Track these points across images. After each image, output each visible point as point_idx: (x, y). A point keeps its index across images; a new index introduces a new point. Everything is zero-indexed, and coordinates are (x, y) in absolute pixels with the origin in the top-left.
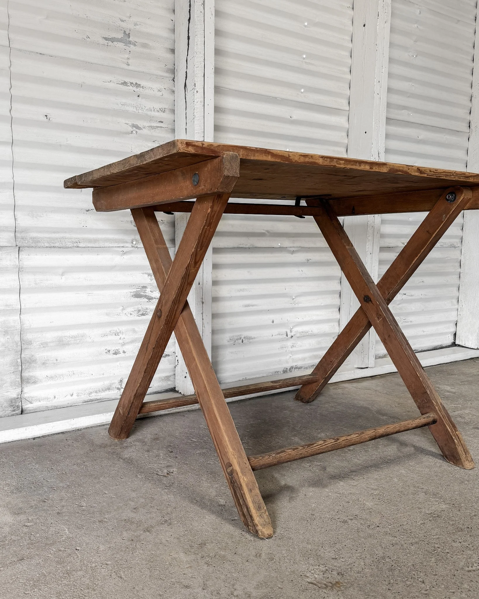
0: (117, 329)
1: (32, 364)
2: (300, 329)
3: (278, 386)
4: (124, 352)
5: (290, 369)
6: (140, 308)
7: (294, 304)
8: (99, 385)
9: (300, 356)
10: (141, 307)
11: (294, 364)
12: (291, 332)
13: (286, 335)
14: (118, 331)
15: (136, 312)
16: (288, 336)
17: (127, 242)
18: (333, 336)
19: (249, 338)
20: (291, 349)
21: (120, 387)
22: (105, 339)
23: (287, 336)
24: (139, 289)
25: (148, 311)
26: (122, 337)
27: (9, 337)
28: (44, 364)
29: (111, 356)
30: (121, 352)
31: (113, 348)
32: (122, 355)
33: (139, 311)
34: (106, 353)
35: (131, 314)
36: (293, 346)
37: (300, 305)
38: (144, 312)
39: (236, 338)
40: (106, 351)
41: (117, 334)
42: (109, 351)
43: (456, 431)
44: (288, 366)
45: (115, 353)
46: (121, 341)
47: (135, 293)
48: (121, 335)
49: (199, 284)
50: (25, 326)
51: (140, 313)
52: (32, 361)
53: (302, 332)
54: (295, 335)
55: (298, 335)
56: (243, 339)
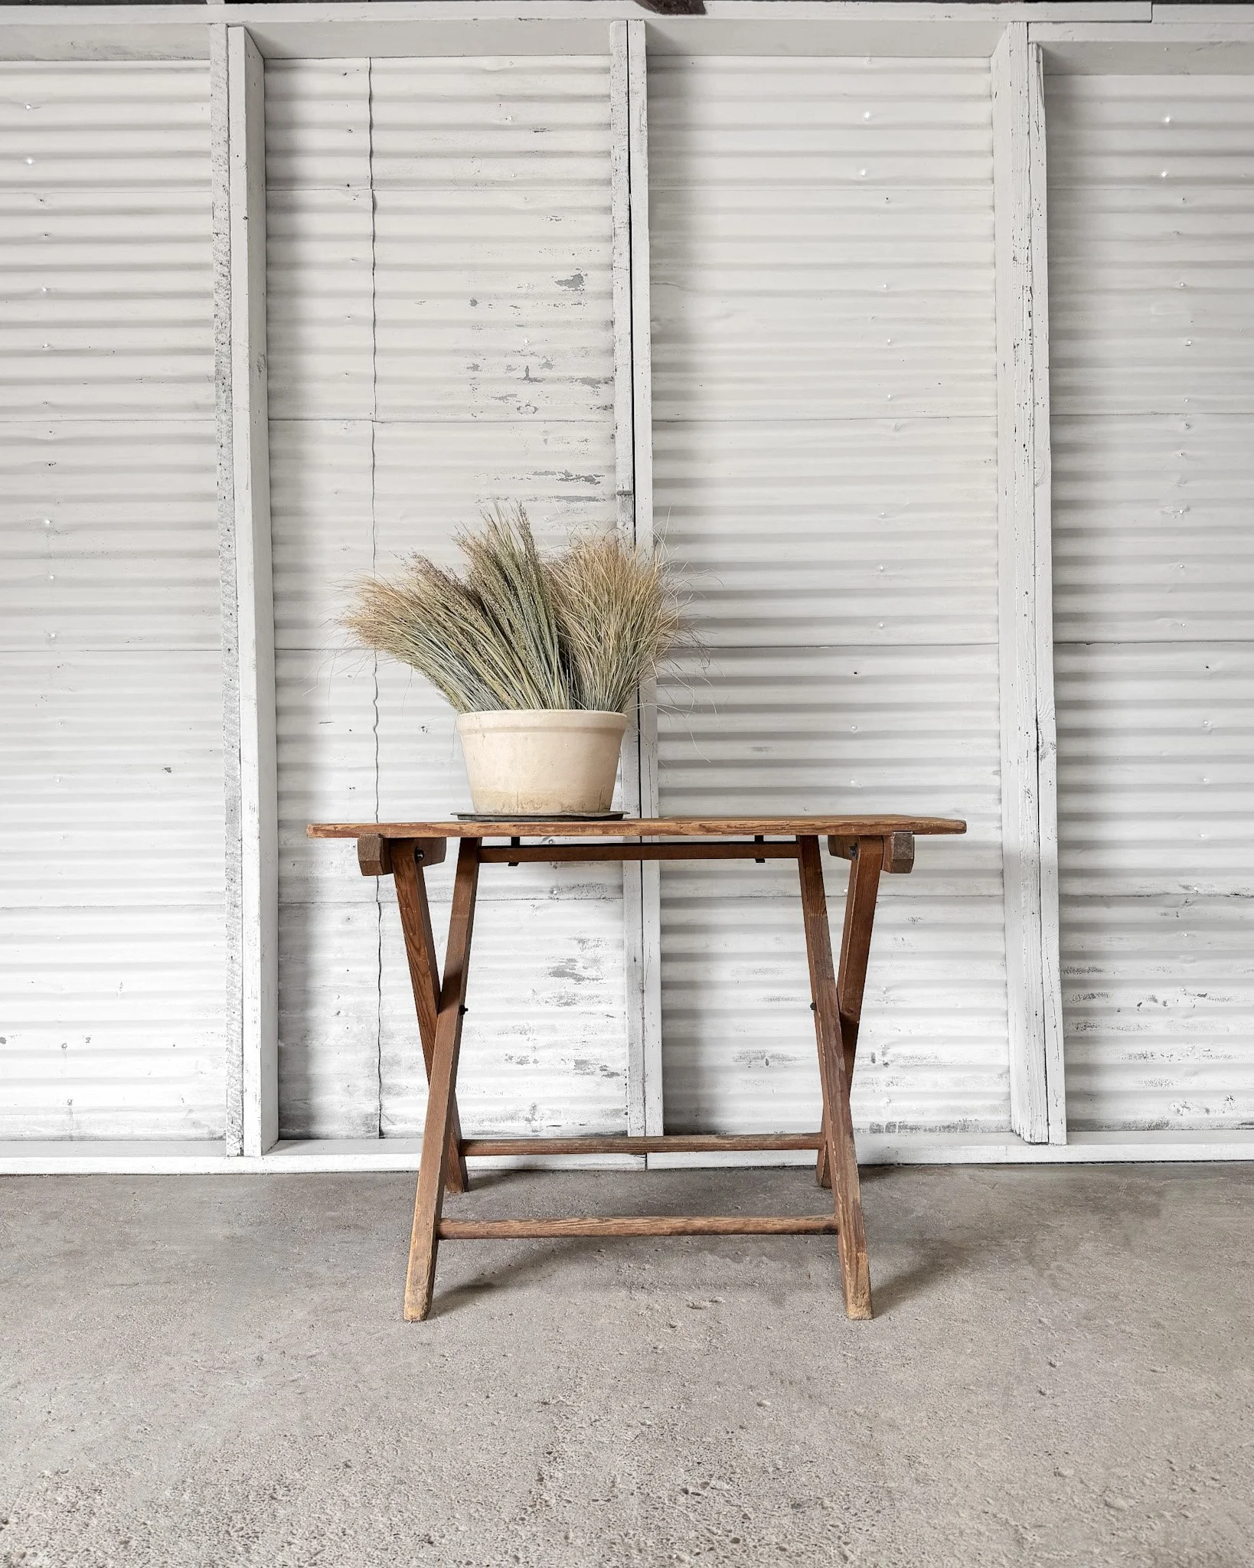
0: (526, 1025)
1: (394, 1067)
2: (906, 1050)
3: (729, 1145)
4: (535, 1062)
5: (887, 1126)
6: (563, 994)
7: (885, 1002)
8: (498, 1109)
9: (915, 1104)
10: (566, 992)
11: (896, 1119)
12: (884, 1054)
13: (870, 1059)
14: (527, 1028)
15: (555, 1000)
16: (876, 1063)
17: (541, 892)
18: (1000, 1072)
19: (784, 1058)
20: (885, 1088)
21: (530, 1117)
22: (504, 1038)
23: (874, 1062)
24: (564, 964)
25: (577, 999)
26: (532, 1037)
27: (363, 1025)
28: (411, 1068)
29: (513, 1066)
30: (531, 1060)
31: (518, 1053)
32: (531, 1066)
33: (561, 998)
34: (506, 1060)
35: (547, 1002)
36: (892, 1082)
37: (900, 1005)
38: (569, 1001)
39: (754, 1055)
40: (507, 1057)
41: (523, 1032)
42: (511, 1058)
43: (858, 1251)
44: (883, 1120)
45: (521, 1063)
46: (530, 1044)
47: (555, 970)
48: (529, 1035)
49: (635, 960)
50: (384, 1011)
51: (563, 1001)
52: (395, 1062)
53: (911, 1058)
54: (892, 1061)
55: (901, 1062)
56: (769, 1059)
